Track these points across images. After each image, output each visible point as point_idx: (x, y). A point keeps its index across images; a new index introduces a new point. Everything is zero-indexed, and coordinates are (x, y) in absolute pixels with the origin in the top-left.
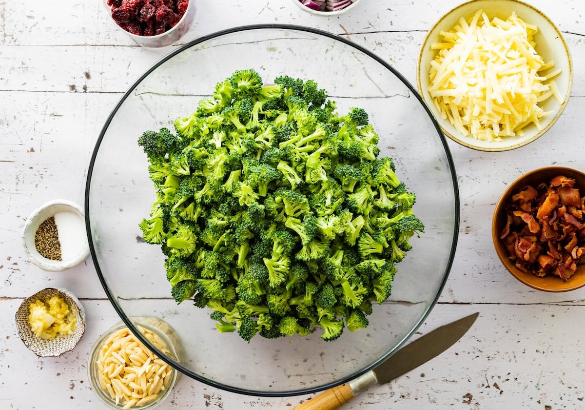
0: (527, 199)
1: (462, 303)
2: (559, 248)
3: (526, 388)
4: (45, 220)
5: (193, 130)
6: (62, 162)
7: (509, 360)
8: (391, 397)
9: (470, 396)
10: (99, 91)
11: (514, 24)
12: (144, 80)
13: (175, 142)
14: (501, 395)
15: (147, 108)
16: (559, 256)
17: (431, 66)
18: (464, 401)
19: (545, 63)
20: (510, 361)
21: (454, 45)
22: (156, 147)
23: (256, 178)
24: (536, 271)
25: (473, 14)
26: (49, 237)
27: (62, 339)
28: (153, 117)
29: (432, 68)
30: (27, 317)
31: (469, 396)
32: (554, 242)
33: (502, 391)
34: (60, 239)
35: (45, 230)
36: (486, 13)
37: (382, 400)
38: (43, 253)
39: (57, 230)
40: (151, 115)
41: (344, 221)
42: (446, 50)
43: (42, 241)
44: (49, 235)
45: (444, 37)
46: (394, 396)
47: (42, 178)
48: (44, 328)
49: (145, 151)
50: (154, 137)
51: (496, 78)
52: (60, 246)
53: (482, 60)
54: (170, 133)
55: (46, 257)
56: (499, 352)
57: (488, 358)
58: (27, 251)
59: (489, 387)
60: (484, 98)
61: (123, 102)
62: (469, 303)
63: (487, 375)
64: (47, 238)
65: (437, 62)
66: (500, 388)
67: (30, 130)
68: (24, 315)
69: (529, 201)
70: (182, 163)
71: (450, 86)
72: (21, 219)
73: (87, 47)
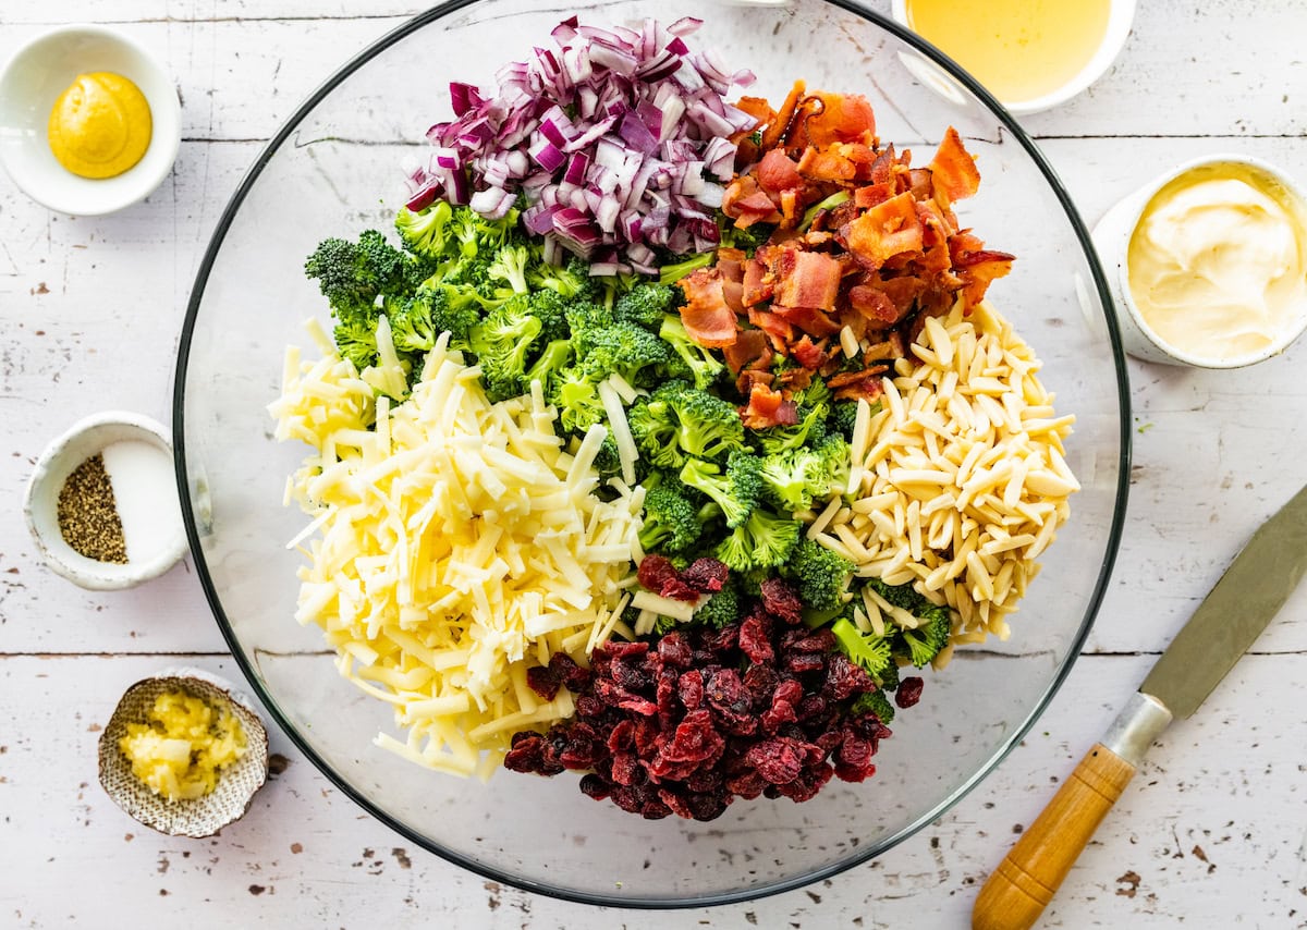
1: (1115, 654)
3: (1272, 857)
4: (79, 464)
5: (444, 238)
6: (118, 317)
7: (1231, 789)
8: (942, 881)
9: (1134, 878)
10: (207, 137)
12: (316, 107)
13: (398, 267)
14: (1212, 875)
15: (326, 178)
18: (1121, 890)
20: (1234, 793)
22: (352, 281)
23: (607, 361)
26: (92, 507)
27: (232, 777)
28: (344, 201)
30: (130, 775)
31: (1132, 878)
33: (1214, 866)
34: (121, 511)
35: (82, 488)
37: (919, 891)
38: (80, 545)
39: (111, 488)
40: (337, 194)
41: (833, 464)
43: (76, 515)
44: (91, 500)
46: (949, 880)
47: (69, 359)
49: (325, 291)
50: (346, 254)
52: (120, 526)
54: (387, 244)
55: (89, 557)
56: (1206, 772)
57: (1180, 785)
58: (38, 544)
59: (1181, 855)
61: (263, 166)
62: (1132, 654)
63: (1177, 827)
64: (87, 508)
66: (1208, 857)
67: (37, 239)
70: (416, 319)
72: (22, 461)
73: (173, 24)
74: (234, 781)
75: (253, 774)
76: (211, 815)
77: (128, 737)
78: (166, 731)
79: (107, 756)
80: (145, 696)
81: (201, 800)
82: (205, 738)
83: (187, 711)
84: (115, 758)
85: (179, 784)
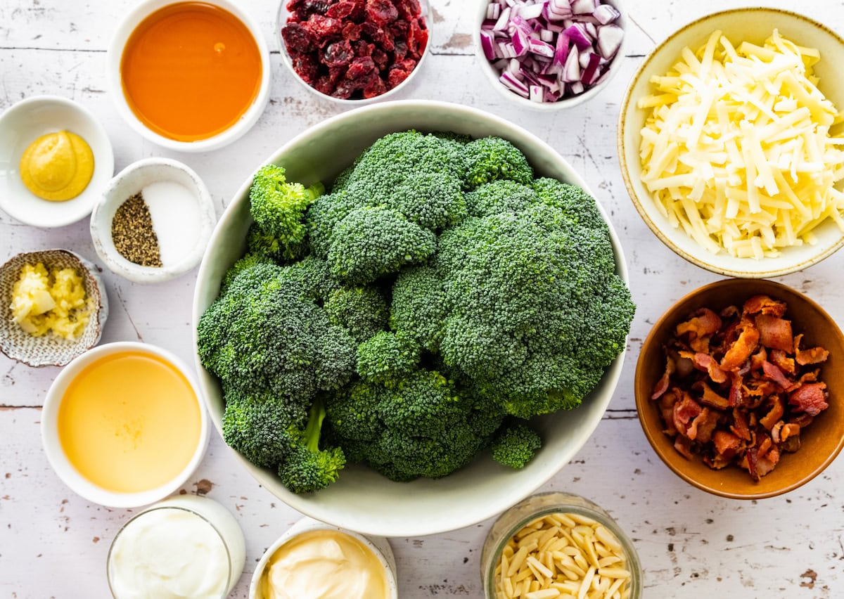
0: (701, 332)
2: (752, 421)
8: (676, 575)
9: (812, 574)
11: (777, 51)
16: (751, 435)
17: (642, 138)
18: (803, 583)
19: (839, 111)
21: (679, 98)
24: (709, 459)
25: (705, 40)
27: (53, 343)
29: (644, 141)
30: (12, 283)
32: (744, 410)
36: (726, 37)
38: (128, 254)
42: (665, 107)
45: (659, 85)
46: (681, 574)
48: (31, 312)
51: (762, 149)
53: (731, 119)
55: (134, 262)
58: (101, 252)
60: (743, 186)
65: (651, 129)
68: (8, 279)
69: (706, 336)
71: (682, 169)
74: (51, 345)
75: (63, 354)
76: (21, 348)
77: (33, 268)
78: (52, 287)
79: (14, 264)
80: (64, 260)
81: (26, 334)
82: (64, 311)
83: (72, 290)
84: (16, 268)
85: (27, 317)
